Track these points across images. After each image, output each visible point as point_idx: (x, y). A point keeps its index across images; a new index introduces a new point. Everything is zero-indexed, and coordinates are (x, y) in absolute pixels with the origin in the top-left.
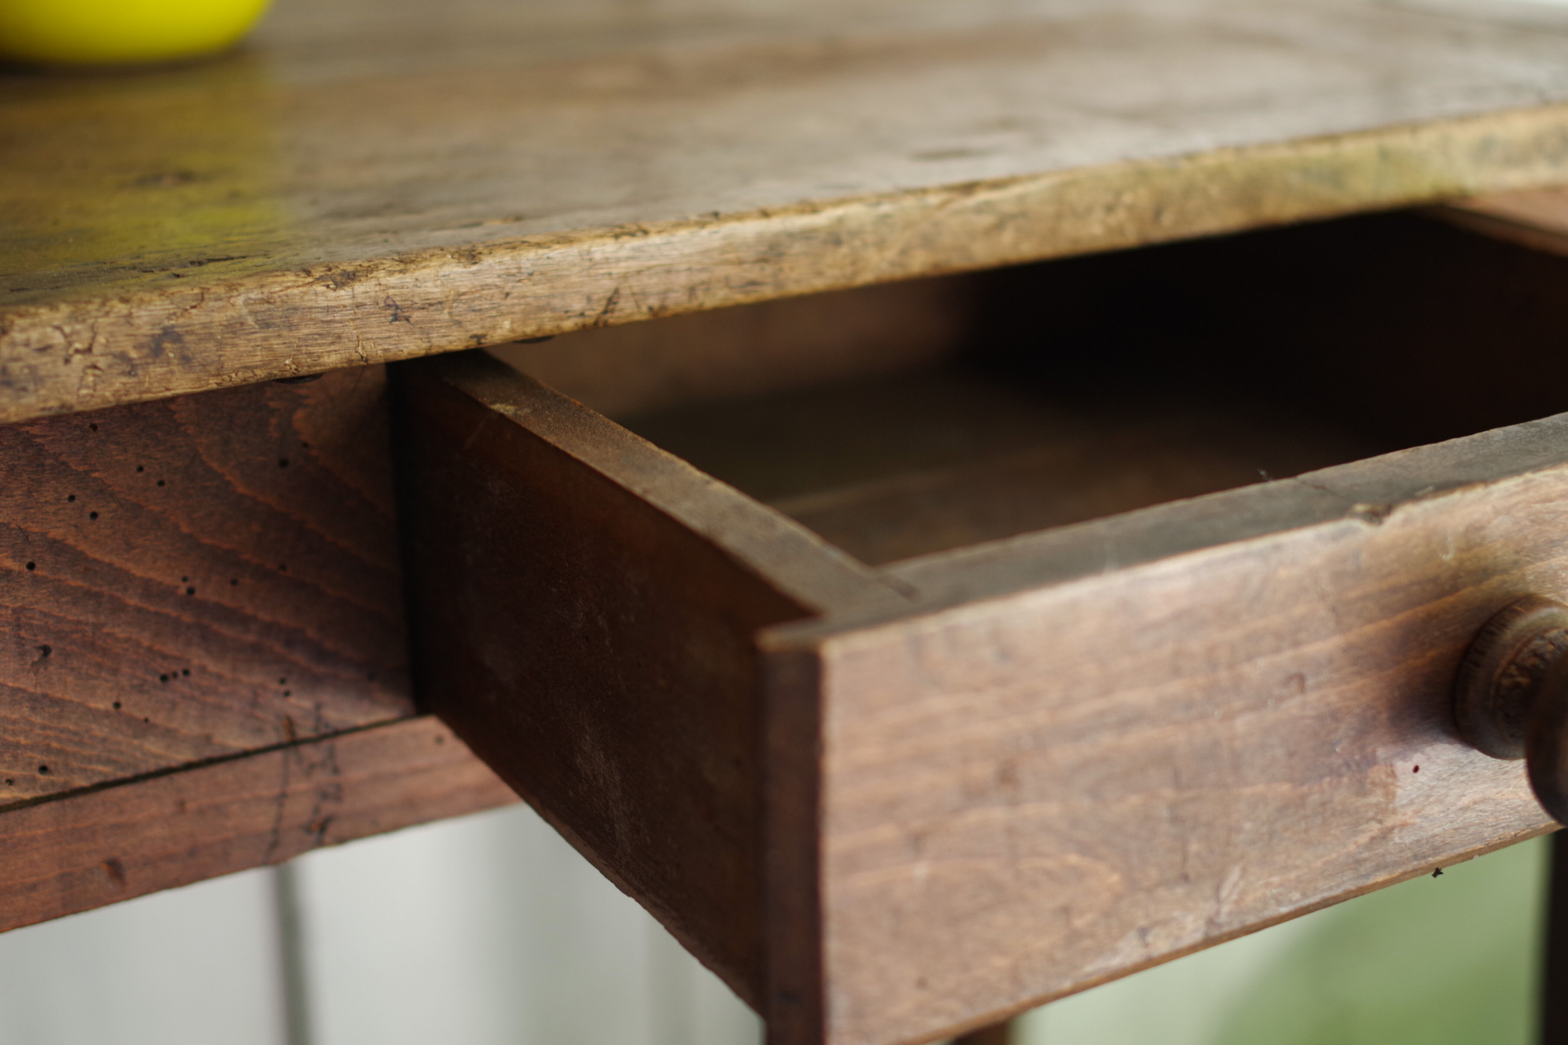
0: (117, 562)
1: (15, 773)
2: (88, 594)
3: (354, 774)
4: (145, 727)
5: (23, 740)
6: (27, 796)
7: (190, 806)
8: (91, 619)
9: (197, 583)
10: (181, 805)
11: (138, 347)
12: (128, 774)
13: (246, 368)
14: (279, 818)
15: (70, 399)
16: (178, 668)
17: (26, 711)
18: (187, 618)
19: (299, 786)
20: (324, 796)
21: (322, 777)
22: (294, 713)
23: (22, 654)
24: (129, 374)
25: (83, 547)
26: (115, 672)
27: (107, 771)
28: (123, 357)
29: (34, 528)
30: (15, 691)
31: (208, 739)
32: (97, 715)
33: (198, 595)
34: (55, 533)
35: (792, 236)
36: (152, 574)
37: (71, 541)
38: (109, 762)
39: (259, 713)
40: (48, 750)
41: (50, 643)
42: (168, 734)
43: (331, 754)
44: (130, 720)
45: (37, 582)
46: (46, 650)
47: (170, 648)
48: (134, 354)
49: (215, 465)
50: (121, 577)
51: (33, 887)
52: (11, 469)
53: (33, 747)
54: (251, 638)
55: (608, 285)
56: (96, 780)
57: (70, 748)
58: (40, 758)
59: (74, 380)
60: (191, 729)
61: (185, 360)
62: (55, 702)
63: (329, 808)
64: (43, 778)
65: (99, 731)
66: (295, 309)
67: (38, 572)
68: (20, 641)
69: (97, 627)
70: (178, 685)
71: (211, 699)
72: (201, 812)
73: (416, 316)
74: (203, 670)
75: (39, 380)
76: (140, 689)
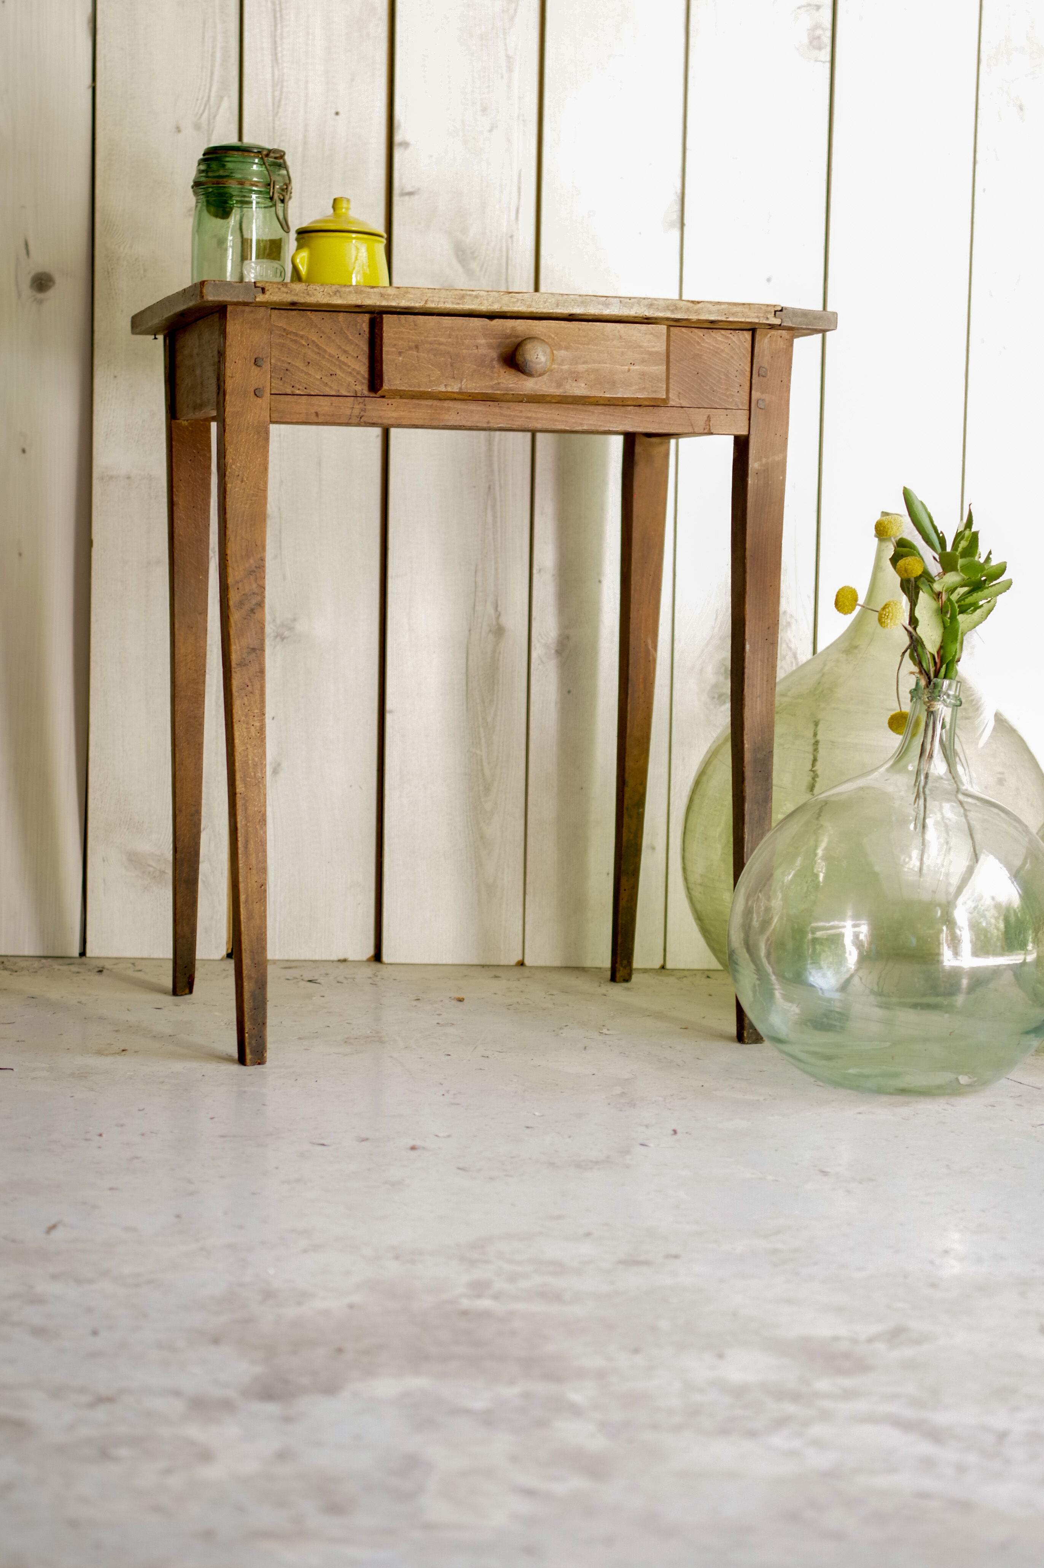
0: (325, 348)
1: (300, 387)
2: (318, 353)
3: (369, 407)
4: (326, 384)
5: (302, 381)
6: (302, 393)
7: (333, 404)
8: (318, 358)
9: (340, 356)
10: (332, 404)
11: (332, 292)
12: (322, 394)
13: (352, 300)
14: (352, 412)
15: (319, 300)
16: (334, 373)
17: (303, 375)
18: (337, 363)
19: (356, 406)
20: (362, 410)
21: (361, 406)
22: (357, 390)
23: (304, 363)
24: (330, 297)
25: (318, 343)
26: (322, 371)
27: (317, 392)
28: (329, 294)
29: (310, 337)
30: (302, 370)
31: (339, 391)
32: (317, 379)
33: (340, 358)
34: (313, 339)
35: (467, 295)
36: (331, 352)
37: (316, 341)
38: (318, 390)
39: (349, 388)
40: (307, 384)
41: (310, 361)
42: (331, 387)
43: (364, 400)
44: (323, 382)
45: (309, 348)
46: (309, 363)
47: (333, 368)
48: (331, 294)
49: (346, 331)
50: (325, 351)
51: (300, 413)
52: (307, 324)
53: (304, 383)
54: (350, 370)
55: (426, 298)
56: (315, 394)
57: (311, 385)
58: (305, 386)
59: (320, 297)
60: (335, 387)
61: (340, 296)
62: (309, 374)
63: (362, 413)
64: (305, 390)
65: (317, 383)
66: (362, 291)
67: (310, 346)
68: (304, 360)
69: (319, 360)
70: (334, 376)
71: (340, 382)
72: (335, 407)
73: (386, 297)
74: (339, 375)
75: (314, 295)
76: (326, 376)
